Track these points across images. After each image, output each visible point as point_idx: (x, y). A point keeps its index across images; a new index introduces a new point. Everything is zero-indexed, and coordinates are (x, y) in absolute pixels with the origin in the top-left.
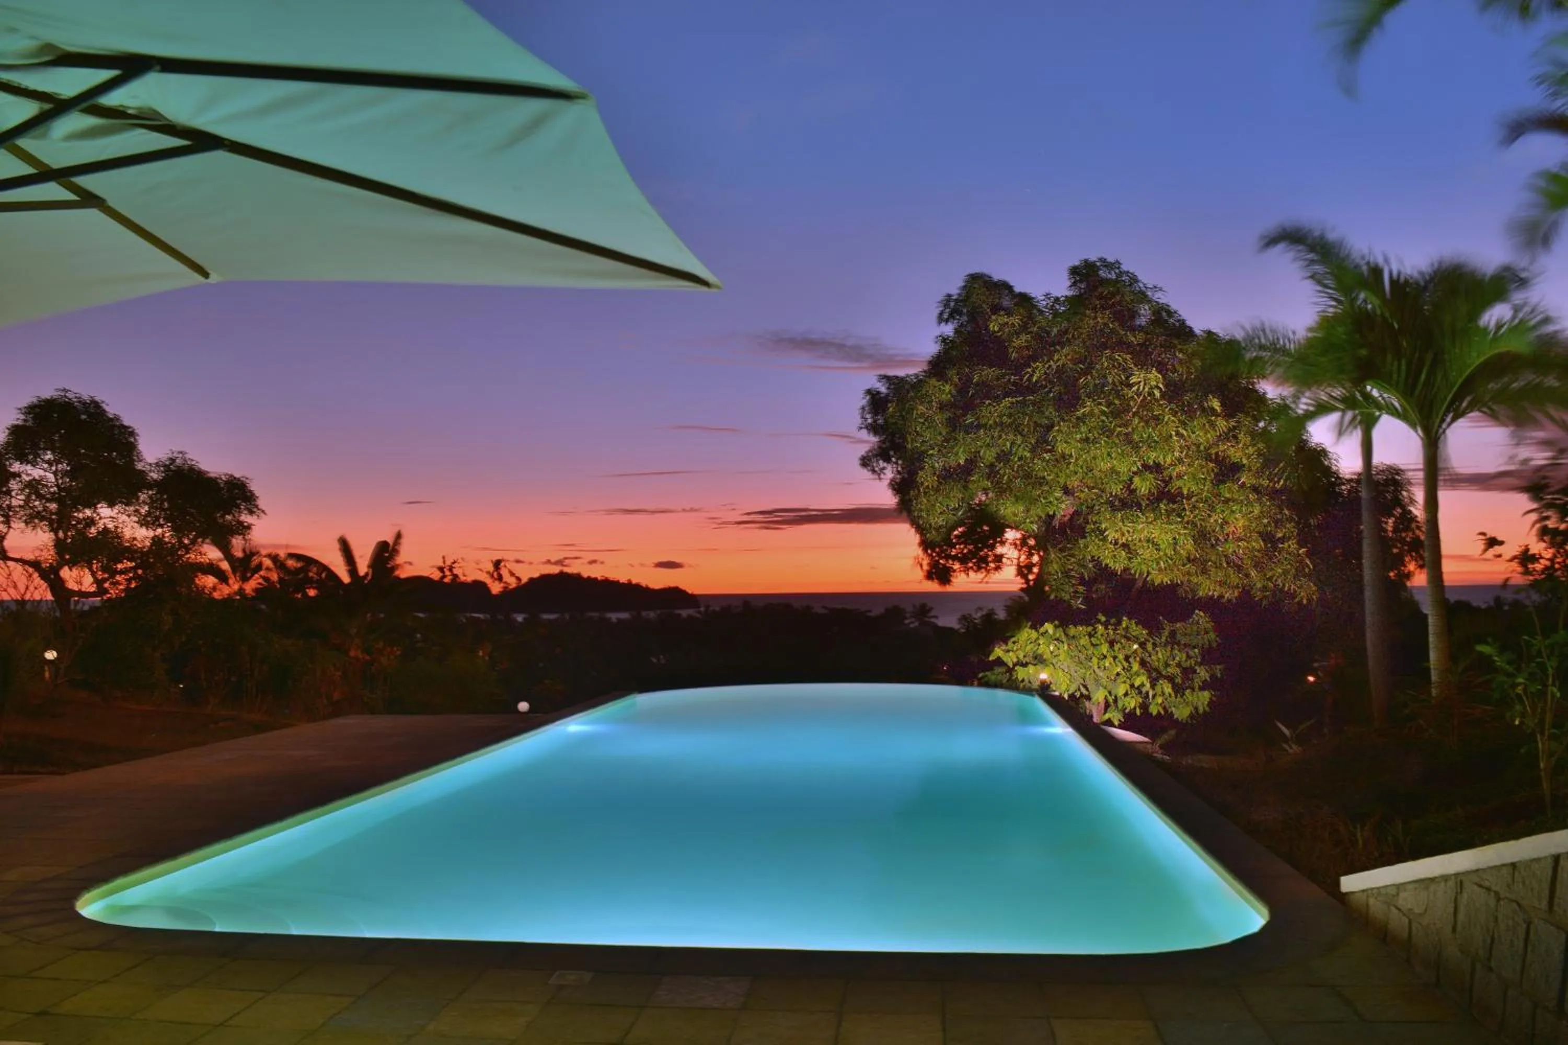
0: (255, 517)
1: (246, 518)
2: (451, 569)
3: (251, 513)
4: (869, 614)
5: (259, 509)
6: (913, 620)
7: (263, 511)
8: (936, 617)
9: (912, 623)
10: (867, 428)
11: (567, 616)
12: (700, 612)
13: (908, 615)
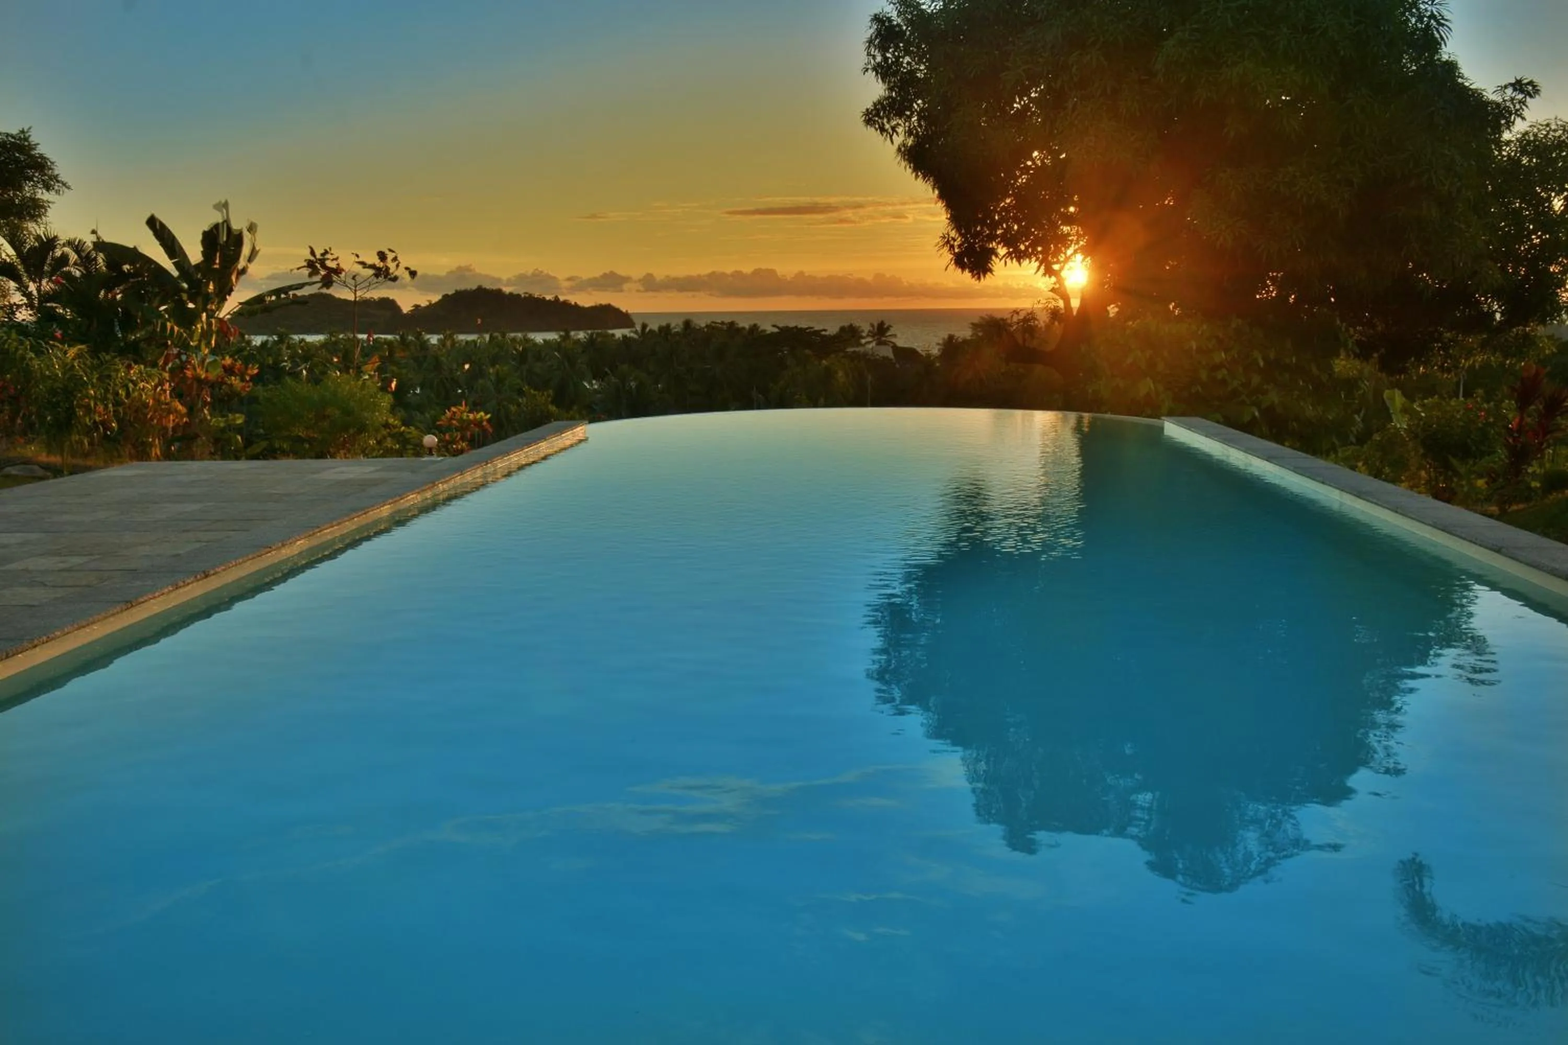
0: (53, 193)
1: (42, 195)
2: (322, 262)
3: (48, 188)
4: (823, 333)
5: (58, 181)
6: (870, 339)
7: (64, 184)
8: (895, 336)
9: (869, 343)
10: (874, 69)
11: (487, 337)
12: (636, 332)
13: (864, 334)
